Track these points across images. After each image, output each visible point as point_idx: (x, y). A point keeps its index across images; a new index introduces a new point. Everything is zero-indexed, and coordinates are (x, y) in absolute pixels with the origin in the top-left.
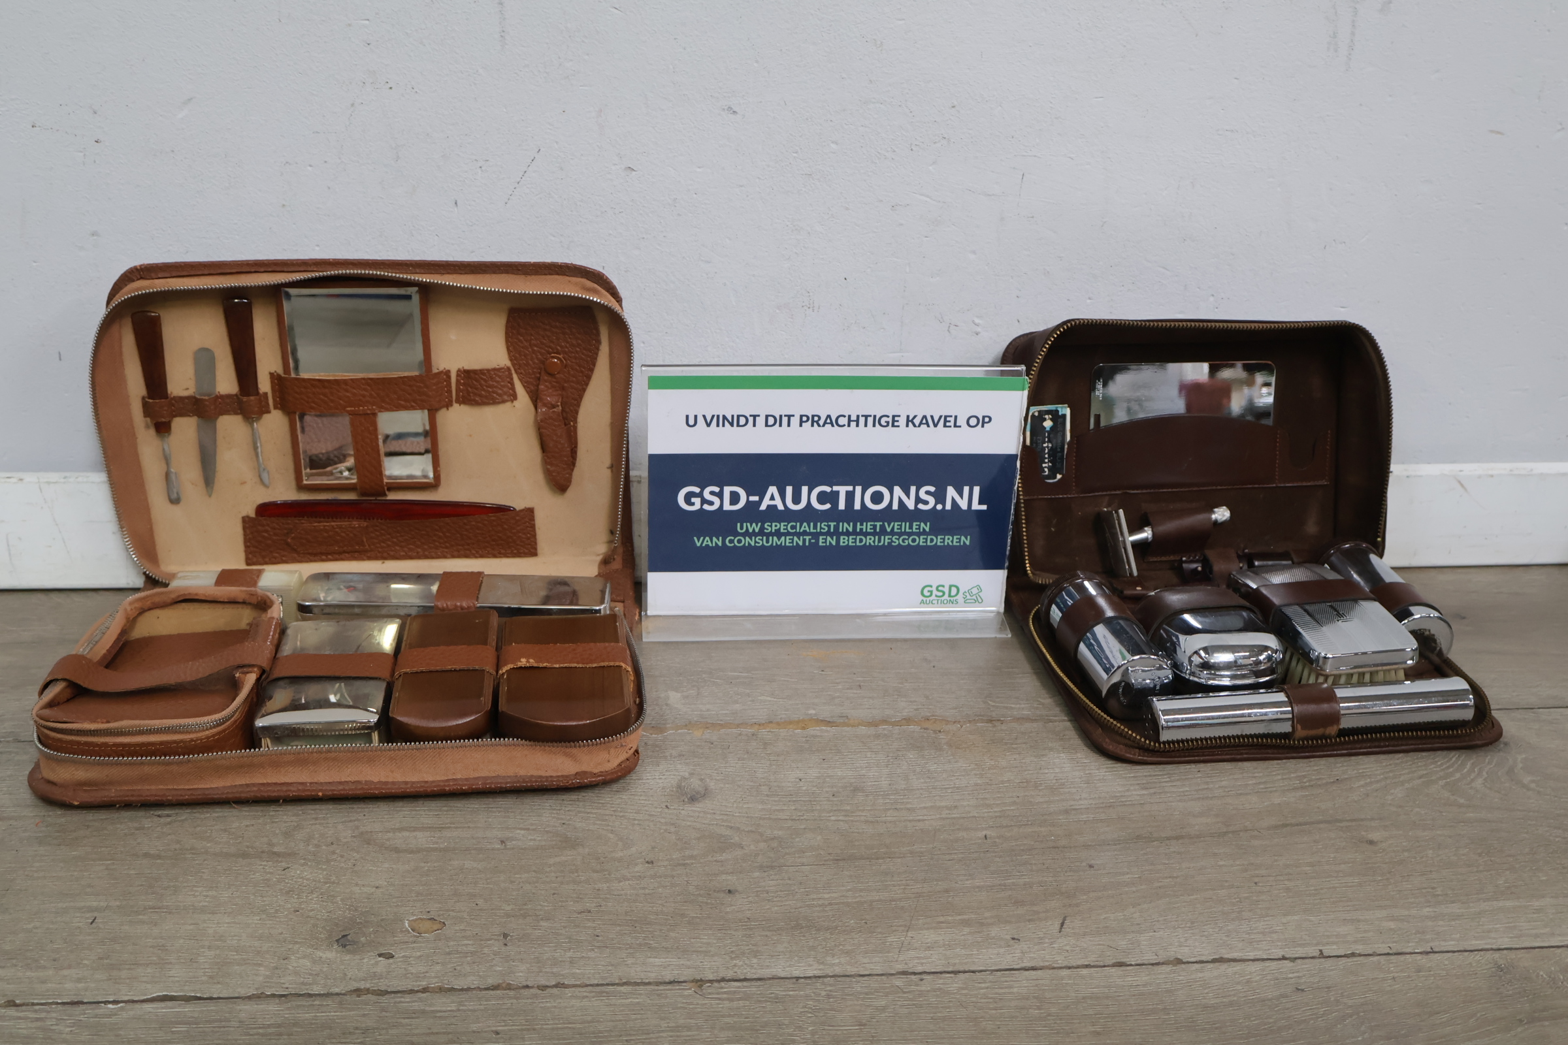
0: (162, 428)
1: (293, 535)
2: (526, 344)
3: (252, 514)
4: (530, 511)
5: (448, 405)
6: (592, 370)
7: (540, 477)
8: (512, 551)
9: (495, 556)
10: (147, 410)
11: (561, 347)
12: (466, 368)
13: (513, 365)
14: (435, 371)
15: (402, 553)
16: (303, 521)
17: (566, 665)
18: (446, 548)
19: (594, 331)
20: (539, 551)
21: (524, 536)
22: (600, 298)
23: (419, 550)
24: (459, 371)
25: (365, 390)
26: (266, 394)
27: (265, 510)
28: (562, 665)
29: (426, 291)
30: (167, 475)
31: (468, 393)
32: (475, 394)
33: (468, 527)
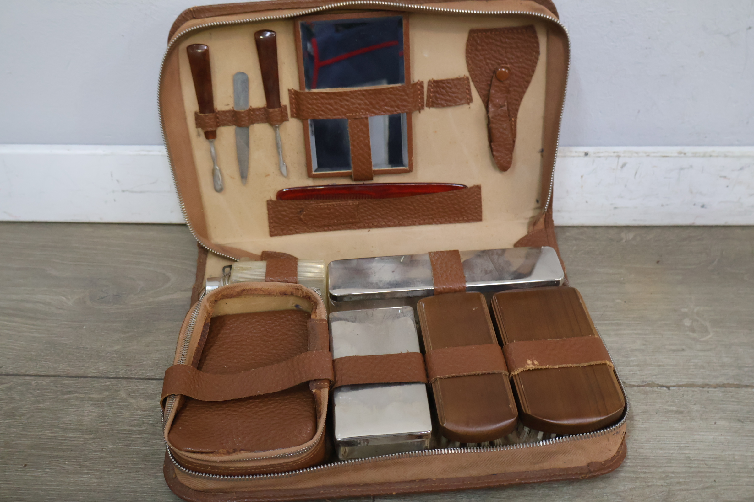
0: (210, 135)
1: (305, 213)
2: (481, 58)
3: (274, 198)
4: (478, 188)
5: (420, 109)
6: (531, 76)
8: (464, 218)
9: (450, 222)
10: (199, 123)
11: (508, 58)
12: (436, 78)
13: (471, 75)
14: (412, 82)
15: (384, 223)
16: (311, 202)
17: (564, 365)
18: (416, 218)
19: (535, 45)
20: (484, 217)
21: (473, 207)
23: (395, 220)
24: (430, 81)
25: (361, 100)
26: (285, 106)
27: (281, 195)
28: (560, 366)
29: (408, 18)
30: (214, 172)
31: (436, 98)
32: (442, 99)
33: (432, 202)
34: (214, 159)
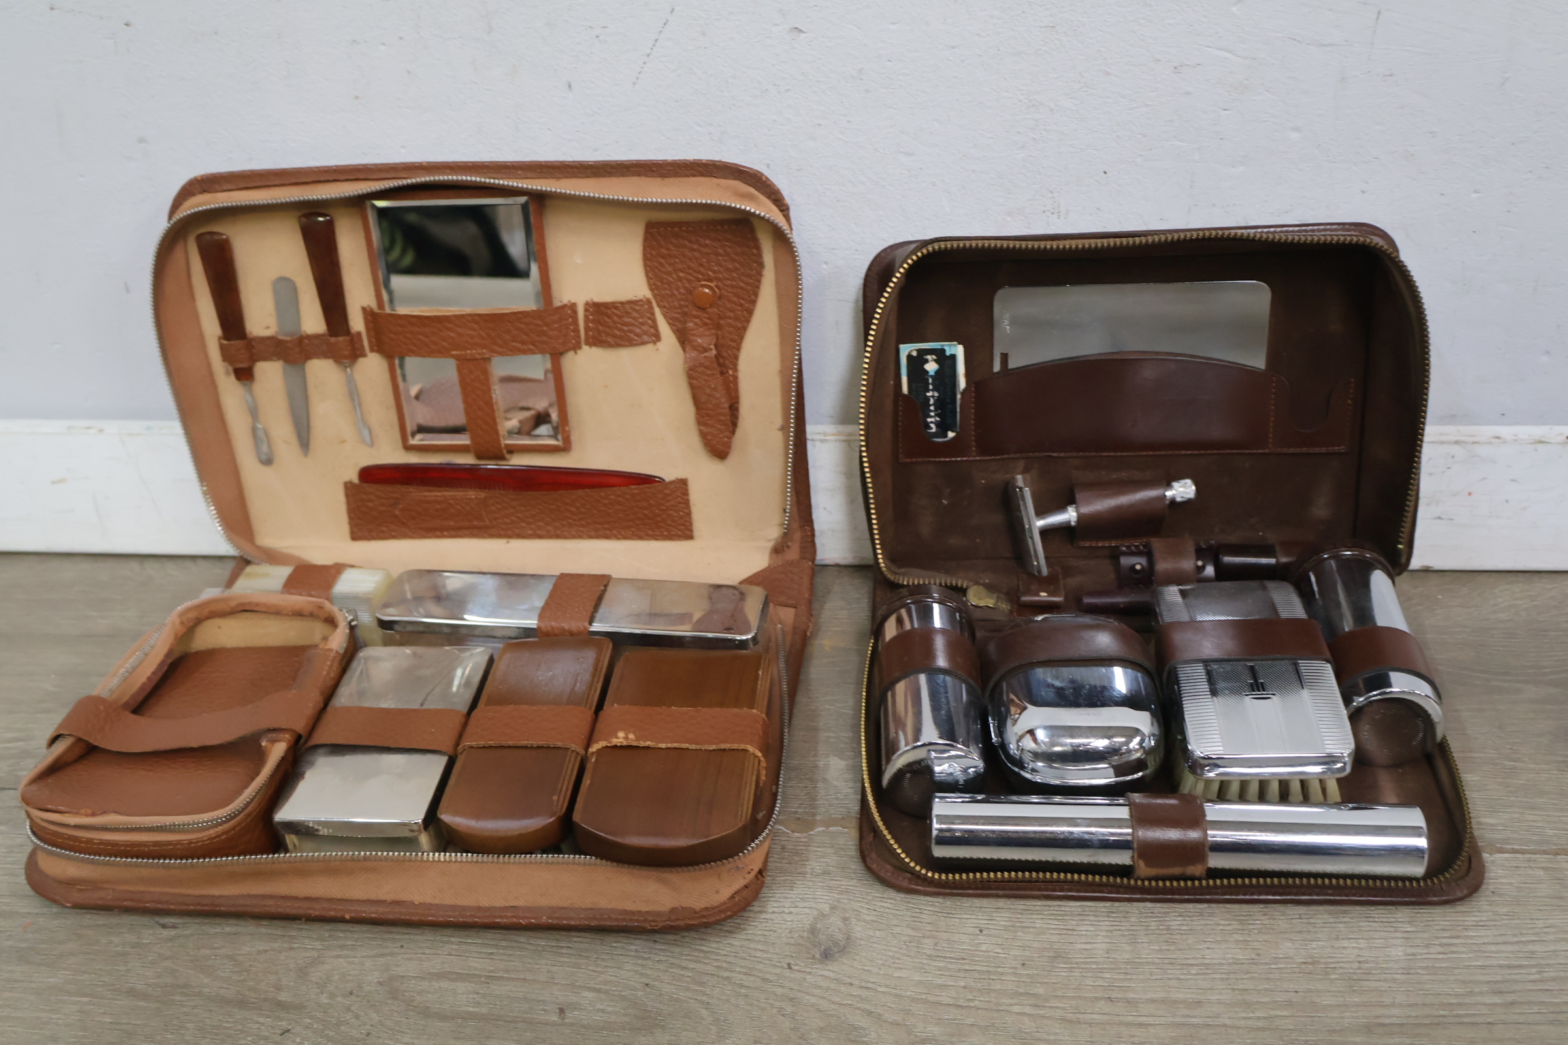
0: (244, 374)
1: (401, 506)
2: (670, 269)
3: (356, 480)
4: (683, 483)
5: (576, 347)
6: (754, 302)
7: (695, 440)
8: (662, 532)
9: (640, 538)
10: (226, 353)
11: (714, 272)
12: (597, 299)
13: (655, 296)
14: (557, 303)
15: (530, 532)
16: (411, 490)
17: (675, 745)
18: (583, 526)
19: (755, 251)
20: (696, 533)
21: (676, 514)
22: (763, 208)
23: (549, 528)
24: (587, 304)
25: (474, 330)
26: (359, 334)
27: (370, 474)
28: (669, 745)
29: (540, 199)
30: (254, 430)
31: (599, 332)
32: (608, 334)
33: (605, 501)
34: (254, 412)
